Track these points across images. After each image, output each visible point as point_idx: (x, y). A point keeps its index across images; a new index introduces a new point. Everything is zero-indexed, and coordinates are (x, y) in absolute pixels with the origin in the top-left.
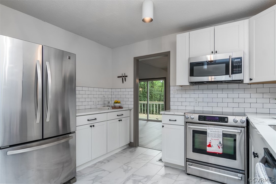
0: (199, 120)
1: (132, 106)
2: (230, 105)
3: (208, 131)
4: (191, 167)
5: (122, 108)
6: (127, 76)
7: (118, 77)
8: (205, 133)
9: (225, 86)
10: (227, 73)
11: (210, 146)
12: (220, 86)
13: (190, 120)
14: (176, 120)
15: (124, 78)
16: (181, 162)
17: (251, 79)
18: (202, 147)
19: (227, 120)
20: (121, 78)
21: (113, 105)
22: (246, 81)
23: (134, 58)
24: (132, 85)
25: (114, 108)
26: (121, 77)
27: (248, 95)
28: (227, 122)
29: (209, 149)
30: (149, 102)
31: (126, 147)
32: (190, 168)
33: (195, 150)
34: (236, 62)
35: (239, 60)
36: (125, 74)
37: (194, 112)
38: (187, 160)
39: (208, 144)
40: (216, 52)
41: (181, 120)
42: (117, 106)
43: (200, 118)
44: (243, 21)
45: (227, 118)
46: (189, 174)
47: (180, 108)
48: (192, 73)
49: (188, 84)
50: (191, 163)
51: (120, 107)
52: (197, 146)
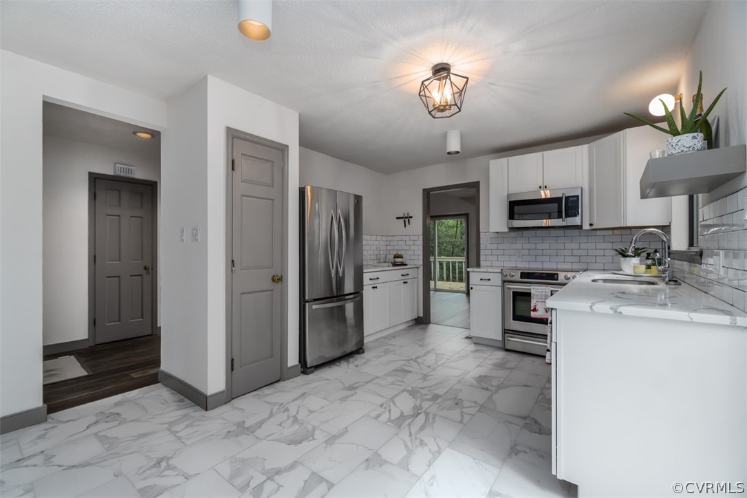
0: (521, 278)
1: (420, 262)
2: (567, 259)
3: (533, 292)
4: (511, 339)
5: (406, 265)
6: (411, 217)
7: (397, 218)
8: (528, 295)
9: (561, 232)
10: (560, 216)
11: (535, 310)
12: (553, 232)
13: (509, 278)
14: (489, 280)
15: (407, 220)
16: (498, 336)
17: (591, 225)
18: (526, 314)
19: (558, 277)
20: (403, 220)
21: (393, 261)
22: (586, 227)
23: (424, 190)
24: (420, 231)
25: (395, 264)
26: (402, 218)
27: (593, 246)
28: (557, 280)
29: (533, 314)
30: (437, 257)
31: (411, 323)
32: (509, 340)
33: (516, 318)
34: (572, 200)
35: (575, 199)
36: (408, 214)
37: (516, 269)
38: (506, 331)
39: (532, 308)
40: (546, 187)
41: (497, 280)
42: (398, 262)
43: (524, 275)
44: (580, 147)
45: (557, 274)
46: (507, 350)
47: (495, 264)
48: (512, 216)
49: (506, 230)
50: (511, 335)
51: (403, 264)
52: (519, 313)
